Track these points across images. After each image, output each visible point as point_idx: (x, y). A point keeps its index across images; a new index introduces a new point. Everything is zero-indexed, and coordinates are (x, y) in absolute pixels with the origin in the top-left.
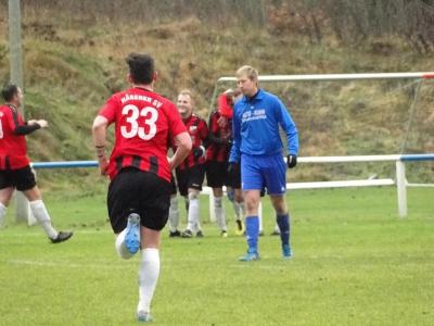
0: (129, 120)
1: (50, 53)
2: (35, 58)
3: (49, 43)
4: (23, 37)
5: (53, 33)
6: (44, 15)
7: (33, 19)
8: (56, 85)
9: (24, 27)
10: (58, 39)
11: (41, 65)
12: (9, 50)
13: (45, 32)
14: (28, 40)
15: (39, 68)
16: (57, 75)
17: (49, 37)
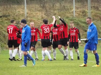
0: (45, 31)
1: (98, 13)
2: (94, 15)
3: (97, 11)
4: (91, 9)
5: (98, 9)
6: (96, 5)
7: (93, 5)
8: (99, 21)
9: (91, 7)
10: (99, 10)
11: (95, 16)
12: (88, 13)
13: (96, 8)
14: (92, 10)
15: (95, 17)
16: (99, 18)
17: (97, 9)
